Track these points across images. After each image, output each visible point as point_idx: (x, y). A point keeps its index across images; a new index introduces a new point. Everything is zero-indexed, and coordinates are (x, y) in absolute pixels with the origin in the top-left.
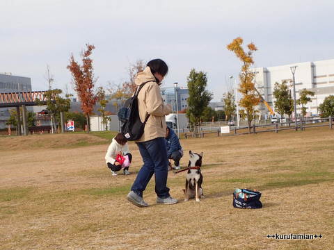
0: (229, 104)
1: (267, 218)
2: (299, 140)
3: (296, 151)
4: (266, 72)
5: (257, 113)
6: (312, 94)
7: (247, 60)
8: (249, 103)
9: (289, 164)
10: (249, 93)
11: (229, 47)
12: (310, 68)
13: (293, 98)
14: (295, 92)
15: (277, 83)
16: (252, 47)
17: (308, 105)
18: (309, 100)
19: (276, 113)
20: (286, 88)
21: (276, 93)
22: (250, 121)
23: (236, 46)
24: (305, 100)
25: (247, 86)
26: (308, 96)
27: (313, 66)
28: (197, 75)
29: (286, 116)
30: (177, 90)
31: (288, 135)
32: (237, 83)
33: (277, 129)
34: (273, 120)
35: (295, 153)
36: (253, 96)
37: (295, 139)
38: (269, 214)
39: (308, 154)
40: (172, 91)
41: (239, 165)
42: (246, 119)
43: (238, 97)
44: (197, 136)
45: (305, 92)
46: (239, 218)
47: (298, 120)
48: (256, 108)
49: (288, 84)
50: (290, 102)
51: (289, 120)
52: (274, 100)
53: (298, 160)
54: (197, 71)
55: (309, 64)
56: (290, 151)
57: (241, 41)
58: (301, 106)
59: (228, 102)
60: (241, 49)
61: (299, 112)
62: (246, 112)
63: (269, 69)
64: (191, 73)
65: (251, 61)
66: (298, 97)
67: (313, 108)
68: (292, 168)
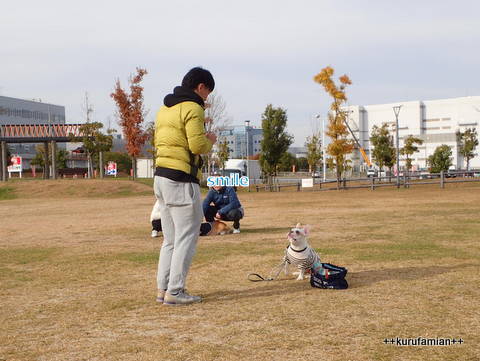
0: (314, 150)
1: (353, 302)
2: (401, 201)
3: (396, 214)
4: (363, 112)
5: (349, 164)
6: (420, 142)
7: (339, 96)
8: (339, 150)
9: (386, 232)
10: (340, 138)
11: (316, 78)
12: (418, 109)
13: (395, 146)
14: (398, 139)
15: (376, 127)
16: (345, 80)
17: (414, 155)
18: (415, 149)
19: (373, 165)
20: (387, 132)
21: (374, 139)
22: (339, 173)
23: (325, 78)
24: (411, 149)
25: (338, 128)
26: (415, 145)
27: (422, 107)
28: (274, 111)
29: (386, 168)
30: (249, 129)
31: (388, 193)
32: (324, 124)
33: (374, 185)
34: (369, 173)
35: (395, 217)
36: (344, 141)
37: (395, 200)
38: (356, 298)
39: (411, 220)
40: (243, 130)
41: (322, 230)
42: (335, 170)
43: (326, 142)
44: (271, 189)
45: (411, 140)
46: (316, 301)
47: (401, 175)
48: (348, 156)
49: (390, 128)
50: (392, 151)
51: (389, 174)
52: (371, 147)
53: (398, 227)
54: (275, 107)
55: (417, 104)
56: (388, 214)
57: (332, 71)
58: (405, 157)
59: (313, 147)
60: (331, 82)
61: (402, 164)
62: (335, 162)
63: (367, 108)
64: (267, 109)
65: (343, 97)
66: (402, 144)
67: (420, 160)
68: (389, 237)
